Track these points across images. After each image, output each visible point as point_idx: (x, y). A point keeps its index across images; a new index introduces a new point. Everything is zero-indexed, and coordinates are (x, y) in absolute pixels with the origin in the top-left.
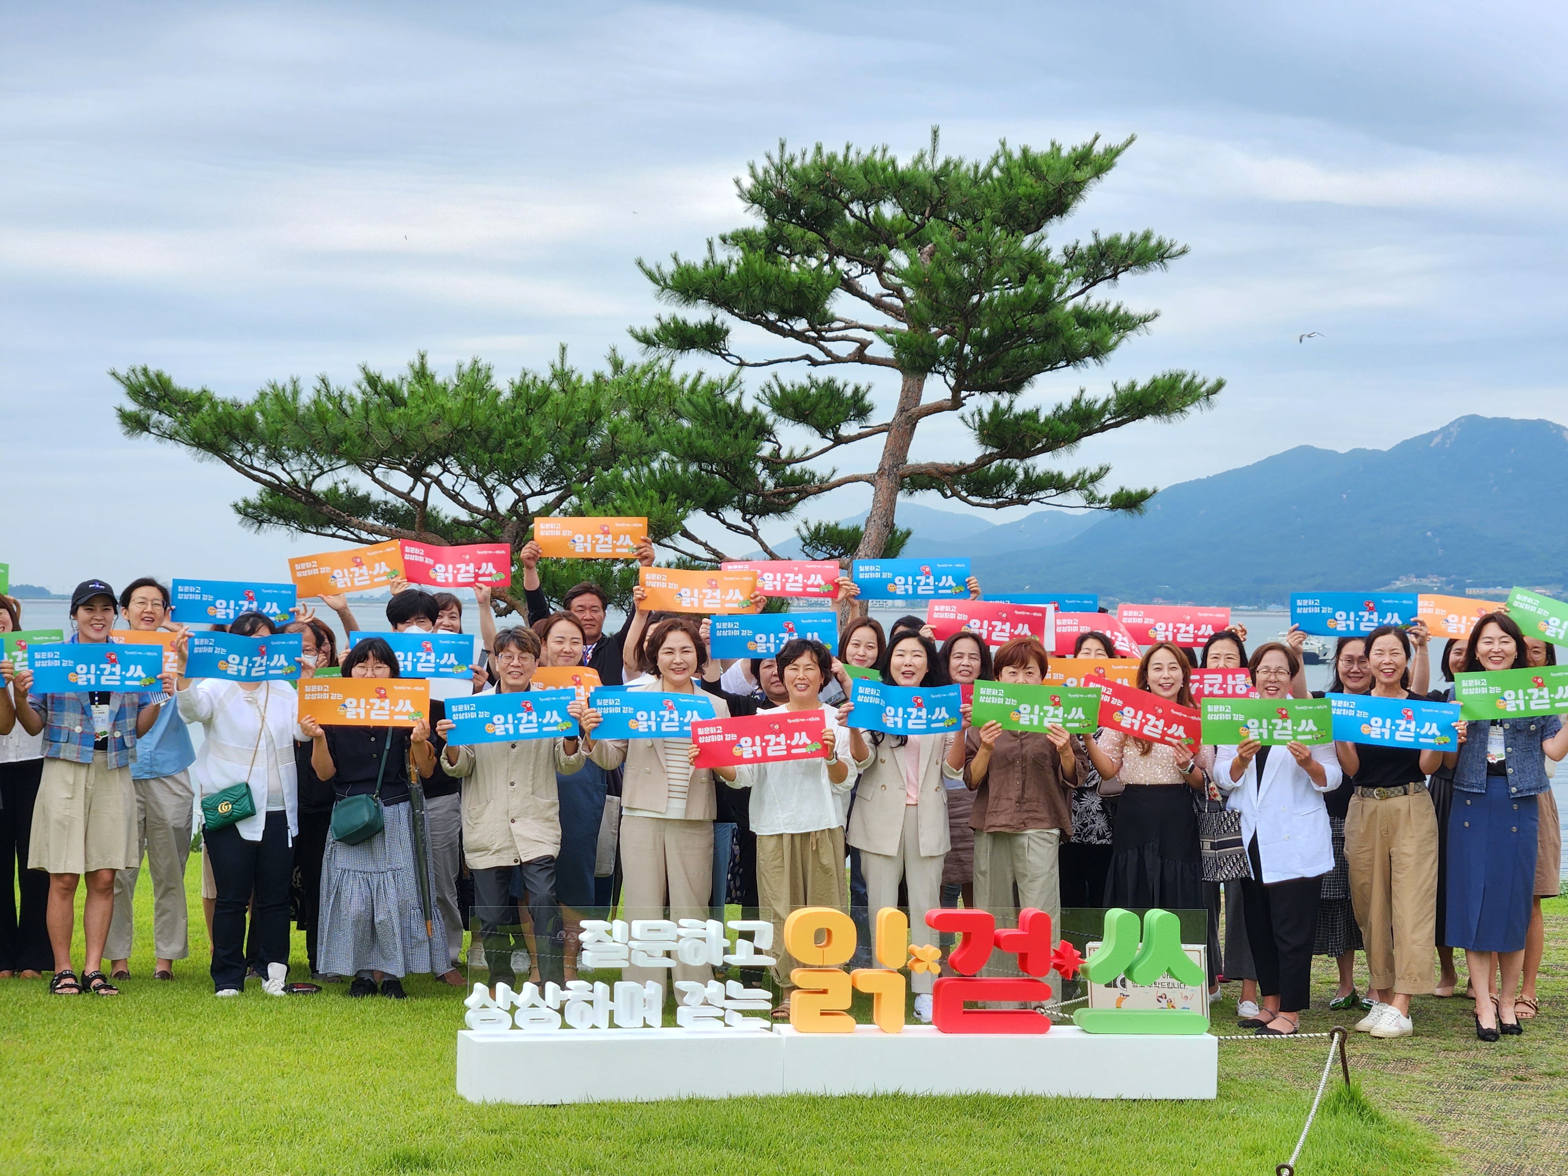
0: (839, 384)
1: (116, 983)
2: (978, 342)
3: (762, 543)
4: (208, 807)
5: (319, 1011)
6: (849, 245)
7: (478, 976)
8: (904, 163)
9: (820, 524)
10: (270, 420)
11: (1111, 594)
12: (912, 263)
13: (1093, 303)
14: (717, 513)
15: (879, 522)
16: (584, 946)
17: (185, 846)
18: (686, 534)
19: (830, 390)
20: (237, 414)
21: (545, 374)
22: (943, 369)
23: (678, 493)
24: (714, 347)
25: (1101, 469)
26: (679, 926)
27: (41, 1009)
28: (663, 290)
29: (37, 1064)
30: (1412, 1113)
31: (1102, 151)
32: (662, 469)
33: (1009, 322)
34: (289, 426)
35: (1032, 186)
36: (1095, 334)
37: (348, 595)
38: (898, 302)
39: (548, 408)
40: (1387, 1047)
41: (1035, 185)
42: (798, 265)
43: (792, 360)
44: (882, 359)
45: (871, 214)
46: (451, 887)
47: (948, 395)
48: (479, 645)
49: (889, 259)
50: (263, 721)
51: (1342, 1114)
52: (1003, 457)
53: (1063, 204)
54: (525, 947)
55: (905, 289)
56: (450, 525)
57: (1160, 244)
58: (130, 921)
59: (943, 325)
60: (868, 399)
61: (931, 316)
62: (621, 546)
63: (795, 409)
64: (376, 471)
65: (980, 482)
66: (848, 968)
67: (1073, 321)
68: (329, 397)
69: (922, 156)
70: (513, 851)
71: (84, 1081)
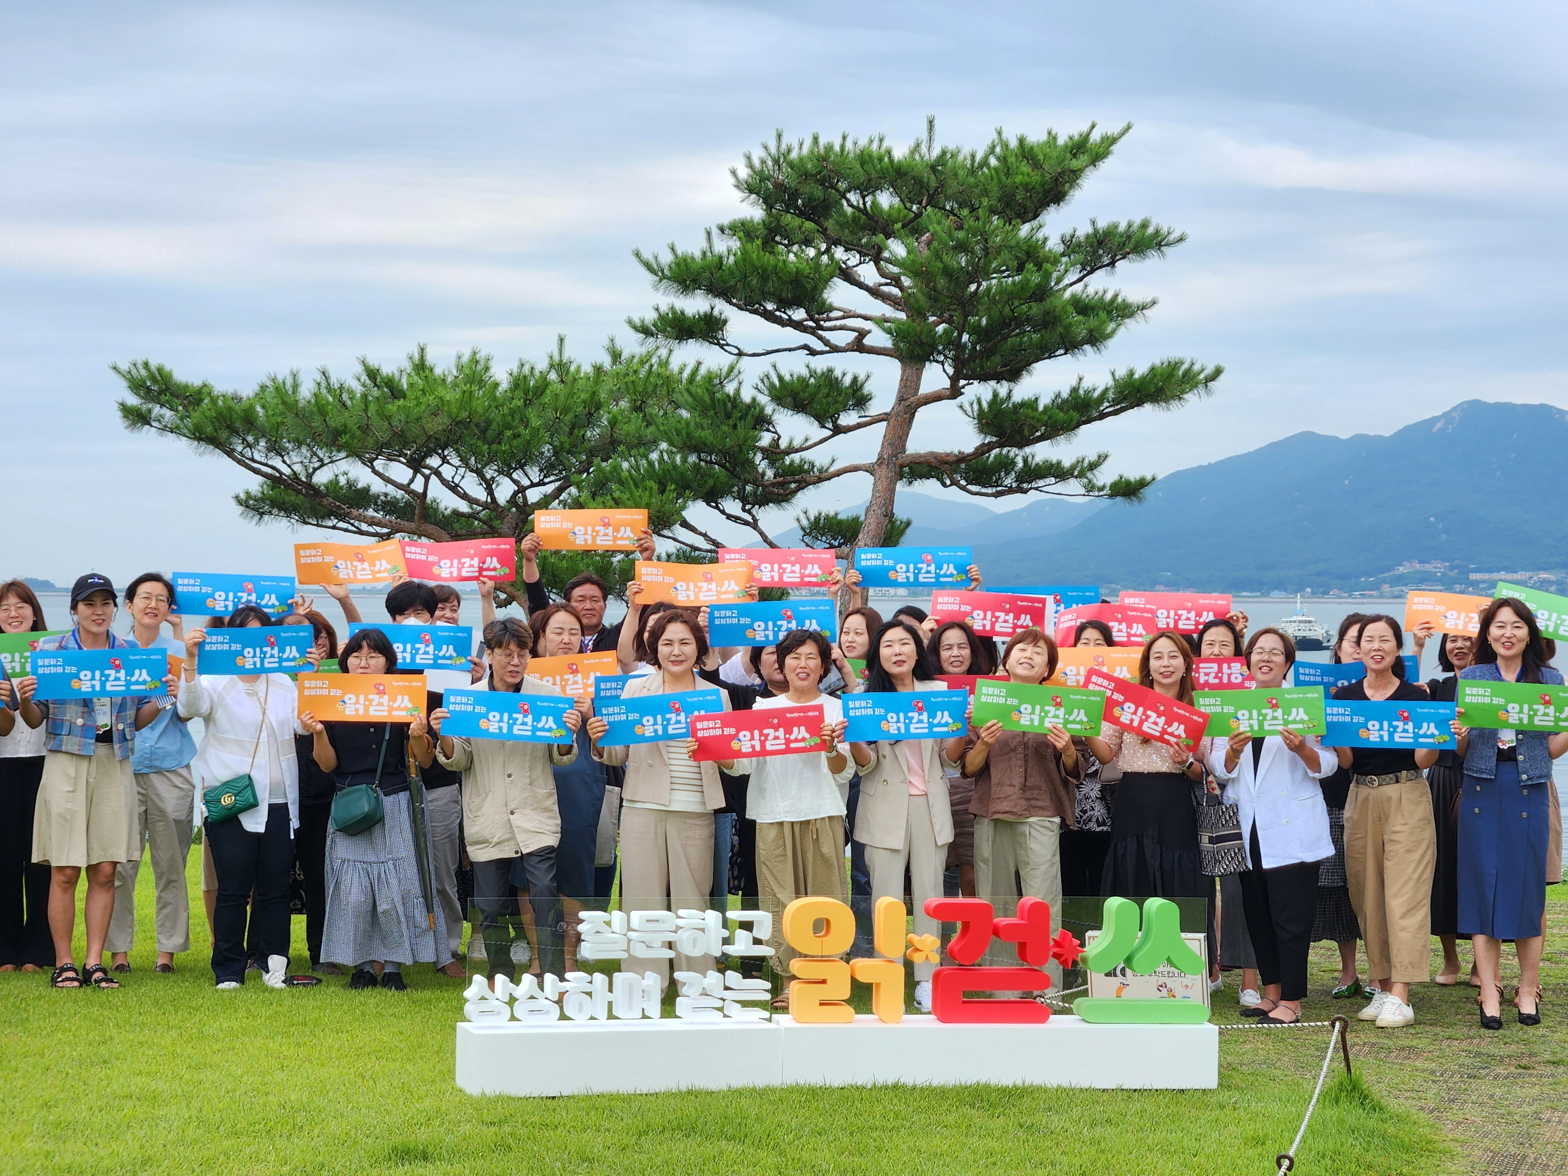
0: (838, 373)
1: (117, 976)
2: (975, 330)
3: (762, 534)
4: (210, 799)
5: (319, 1004)
6: (846, 234)
7: (477, 968)
8: (900, 153)
9: (820, 514)
10: (270, 412)
11: (1111, 582)
12: (909, 252)
13: (1091, 291)
14: (717, 503)
15: (879, 511)
16: (583, 937)
17: (186, 837)
18: (685, 525)
19: (829, 380)
20: (237, 407)
21: (542, 365)
22: (941, 358)
23: (677, 484)
24: (712, 337)
25: (1099, 457)
26: (679, 917)
27: (42, 1002)
28: (661, 281)
29: (38, 1057)
30: (1414, 1102)
31: (1098, 139)
32: (661, 460)
33: (1007, 310)
34: (290, 419)
35: (1028, 175)
36: (1093, 322)
37: (351, 586)
38: (895, 291)
39: (547, 398)
40: (1389, 1037)
41: (1032, 174)
42: (796, 254)
43: (790, 350)
44: (881, 348)
45: (868, 204)
46: (451, 878)
47: (947, 383)
48: (478, 637)
49: (887, 249)
50: (264, 713)
51: (1344, 1104)
52: (1002, 446)
53: (1060, 192)
54: (525, 937)
55: (903, 278)
56: (450, 516)
57: (1157, 232)
58: (132, 914)
59: (942, 314)
60: (866, 390)
61: (929, 304)
62: (622, 538)
63: (794, 399)
64: (375, 463)
65: (979, 471)
66: (848, 957)
67: (1070, 309)
68: (329, 389)
69: (918, 145)
70: (513, 842)
71: (84, 1074)
